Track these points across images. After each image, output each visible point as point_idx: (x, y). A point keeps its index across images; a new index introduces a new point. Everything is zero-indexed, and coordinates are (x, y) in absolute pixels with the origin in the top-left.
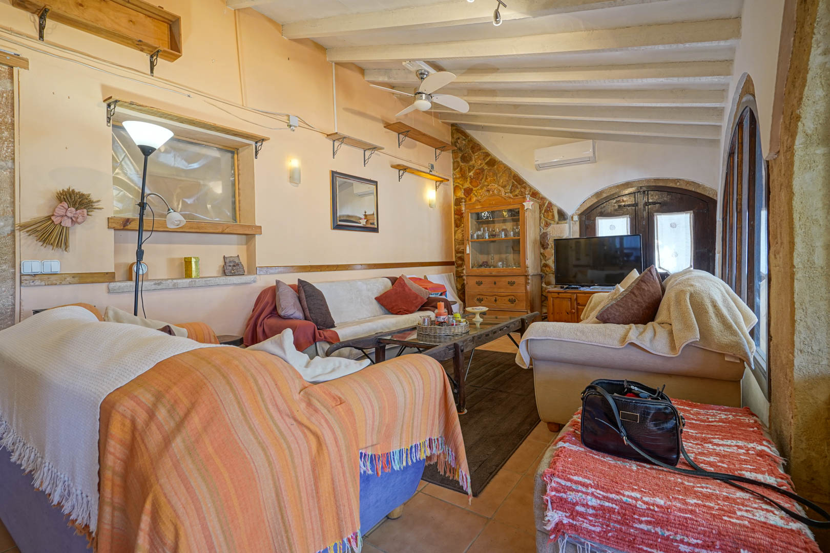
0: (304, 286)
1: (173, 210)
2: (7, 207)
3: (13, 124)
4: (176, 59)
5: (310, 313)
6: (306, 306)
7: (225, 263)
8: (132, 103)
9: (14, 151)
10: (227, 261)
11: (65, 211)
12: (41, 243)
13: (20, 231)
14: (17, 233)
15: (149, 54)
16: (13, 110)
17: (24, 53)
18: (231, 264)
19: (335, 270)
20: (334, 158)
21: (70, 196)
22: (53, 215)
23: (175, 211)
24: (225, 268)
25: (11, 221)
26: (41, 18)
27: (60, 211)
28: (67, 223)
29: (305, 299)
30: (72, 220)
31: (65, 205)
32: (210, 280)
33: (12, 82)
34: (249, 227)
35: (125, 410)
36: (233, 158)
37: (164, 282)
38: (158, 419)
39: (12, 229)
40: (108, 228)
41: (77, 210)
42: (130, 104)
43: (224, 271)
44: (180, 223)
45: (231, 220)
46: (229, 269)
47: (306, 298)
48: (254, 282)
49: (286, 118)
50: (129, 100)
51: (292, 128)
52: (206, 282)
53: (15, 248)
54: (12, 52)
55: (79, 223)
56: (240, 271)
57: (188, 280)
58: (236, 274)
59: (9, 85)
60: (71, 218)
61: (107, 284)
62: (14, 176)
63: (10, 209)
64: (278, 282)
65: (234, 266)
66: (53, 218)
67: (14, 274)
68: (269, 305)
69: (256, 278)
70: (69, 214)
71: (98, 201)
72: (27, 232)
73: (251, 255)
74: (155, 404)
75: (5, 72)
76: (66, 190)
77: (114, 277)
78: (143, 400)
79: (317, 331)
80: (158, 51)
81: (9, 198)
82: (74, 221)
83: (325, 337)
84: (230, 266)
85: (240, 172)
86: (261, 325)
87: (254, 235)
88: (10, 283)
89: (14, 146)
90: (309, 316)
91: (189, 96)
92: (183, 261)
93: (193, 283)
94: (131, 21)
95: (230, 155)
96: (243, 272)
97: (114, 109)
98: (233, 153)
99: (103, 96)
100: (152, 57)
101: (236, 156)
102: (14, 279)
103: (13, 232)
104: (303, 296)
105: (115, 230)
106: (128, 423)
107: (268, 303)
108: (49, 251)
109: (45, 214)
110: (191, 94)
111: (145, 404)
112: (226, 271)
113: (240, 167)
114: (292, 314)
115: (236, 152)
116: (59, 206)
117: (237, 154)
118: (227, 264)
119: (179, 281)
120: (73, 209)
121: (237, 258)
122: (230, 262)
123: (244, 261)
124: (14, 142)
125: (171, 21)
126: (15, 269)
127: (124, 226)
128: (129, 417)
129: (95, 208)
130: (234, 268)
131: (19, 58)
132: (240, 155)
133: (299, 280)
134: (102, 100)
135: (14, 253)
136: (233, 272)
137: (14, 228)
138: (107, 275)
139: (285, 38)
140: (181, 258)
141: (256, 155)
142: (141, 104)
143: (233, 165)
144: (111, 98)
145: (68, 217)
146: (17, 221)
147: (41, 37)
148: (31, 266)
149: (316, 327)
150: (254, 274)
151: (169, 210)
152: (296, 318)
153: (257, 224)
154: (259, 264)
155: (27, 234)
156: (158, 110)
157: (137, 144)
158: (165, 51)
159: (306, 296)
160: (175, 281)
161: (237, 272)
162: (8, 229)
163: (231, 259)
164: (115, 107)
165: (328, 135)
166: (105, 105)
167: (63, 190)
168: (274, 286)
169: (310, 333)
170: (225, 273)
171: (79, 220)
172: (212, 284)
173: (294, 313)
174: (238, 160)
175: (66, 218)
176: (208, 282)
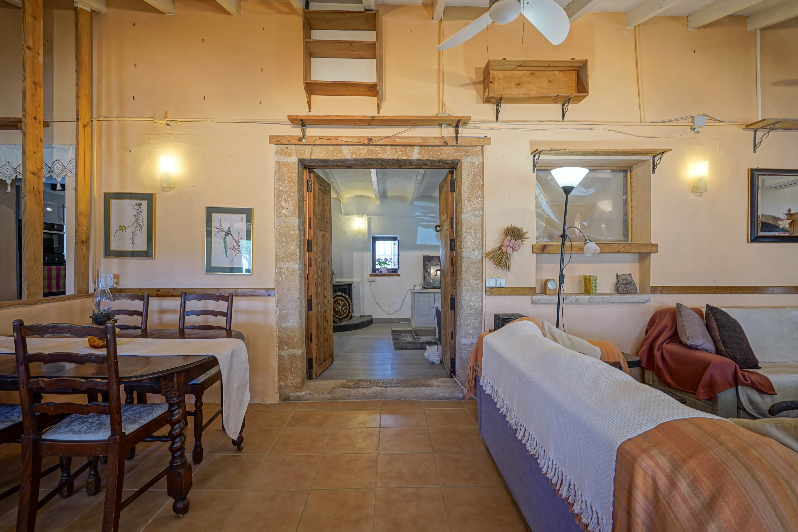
0: (716, 313)
1: (589, 240)
2: (480, 242)
3: (483, 185)
4: (582, 100)
5: (724, 346)
6: (718, 337)
7: (618, 281)
8: (551, 150)
9: (483, 203)
10: (620, 279)
11: (509, 242)
12: (495, 266)
13: (486, 257)
14: (484, 259)
15: (561, 103)
16: (483, 175)
17: (488, 134)
18: (624, 282)
19: (752, 293)
20: (754, 152)
21: (512, 231)
22: (502, 246)
23: (591, 241)
24: (618, 286)
25: (481, 251)
26: (497, 105)
27: (506, 243)
28: (510, 251)
29: (716, 329)
30: (513, 248)
31: (509, 237)
32: (606, 298)
33: (483, 157)
34: (644, 245)
35: (646, 467)
36: (626, 176)
37: (569, 297)
38: (680, 489)
39: (482, 256)
40: (533, 253)
41: (515, 240)
42: (550, 151)
43: (617, 289)
44: (595, 252)
45: (623, 238)
46: (622, 287)
47: (718, 328)
48: (648, 301)
49: (690, 120)
50: (549, 149)
51: (696, 130)
52: (603, 299)
53: (483, 269)
54: (483, 136)
55: (516, 251)
56: (633, 289)
57: (587, 297)
58: (629, 292)
59: (481, 159)
60: (512, 247)
61: (531, 296)
62: (483, 220)
63: (481, 243)
64: (679, 305)
65: (626, 284)
66: (502, 248)
67: (482, 286)
68: (668, 329)
69: (649, 297)
70: (511, 245)
71: (527, 232)
72: (490, 258)
73: (645, 274)
74: (673, 472)
75: (479, 151)
76: (510, 227)
77: (535, 291)
78: (661, 463)
79: (739, 372)
80: (570, 99)
81: (480, 236)
82: (513, 249)
83: (752, 382)
84: (622, 284)
85: (633, 189)
86: (659, 349)
87: (649, 254)
88: (480, 292)
89: (483, 200)
90: (724, 350)
91: (591, 129)
92: (583, 278)
93: (592, 299)
94: (549, 81)
95: (621, 175)
96: (636, 290)
97: (538, 158)
98: (625, 171)
99: (531, 148)
100: (563, 105)
101: (629, 173)
102: (482, 290)
103: (482, 258)
104: (714, 324)
105: (536, 254)
106: (649, 479)
107: (665, 327)
108: (500, 271)
109: (498, 245)
110: (593, 127)
111: (663, 467)
112: (619, 289)
113: (633, 185)
114: (701, 345)
115: (629, 170)
116: (506, 239)
117: (631, 172)
118: (620, 282)
119: (581, 297)
120: (513, 241)
121: (629, 276)
122: (623, 280)
123: (636, 279)
124: (483, 197)
125: (578, 67)
126: (483, 283)
127: (543, 251)
128: (650, 475)
129: (525, 238)
130: (627, 286)
131: (486, 139)
132: (633, 172)
133: (707, 305)
134: (530, 153)
135: (483, 272)
136: (625, 290)
137: (483, 255)
138: (531, 290)
139: (691, 29)
140: (581, 276)
141: (654, 170)
142: (557, 148)
143: (625, 185)
144: (537, 150)
145: (510, 247)
146: (484, 252)
147: (497, 118)
148: (491, 282)
149: (737, 365)
150: (648, 294)
151: (586, 241)
152: (706, 350)
153: (653, 242)
154: (653, 283)
155: (489, 260)
156: (569, 150)
157: (561, 186)
158: (575, 96)
159: (718, 325)
160: (577, 297)
161: (630, 290)
162: (480, 256)
163: (624, 277)
164: (539, 157)
165: (747, 126)
166: (532, 156)
167: (508, 227)
168: (674, 308)
169: (730, 372)
170: (618, 290)
171: (517, 249)
172: (608, 302)
173: (703, 344)
174: (631, 178)
175: (509, 247)
176: (604, 299)
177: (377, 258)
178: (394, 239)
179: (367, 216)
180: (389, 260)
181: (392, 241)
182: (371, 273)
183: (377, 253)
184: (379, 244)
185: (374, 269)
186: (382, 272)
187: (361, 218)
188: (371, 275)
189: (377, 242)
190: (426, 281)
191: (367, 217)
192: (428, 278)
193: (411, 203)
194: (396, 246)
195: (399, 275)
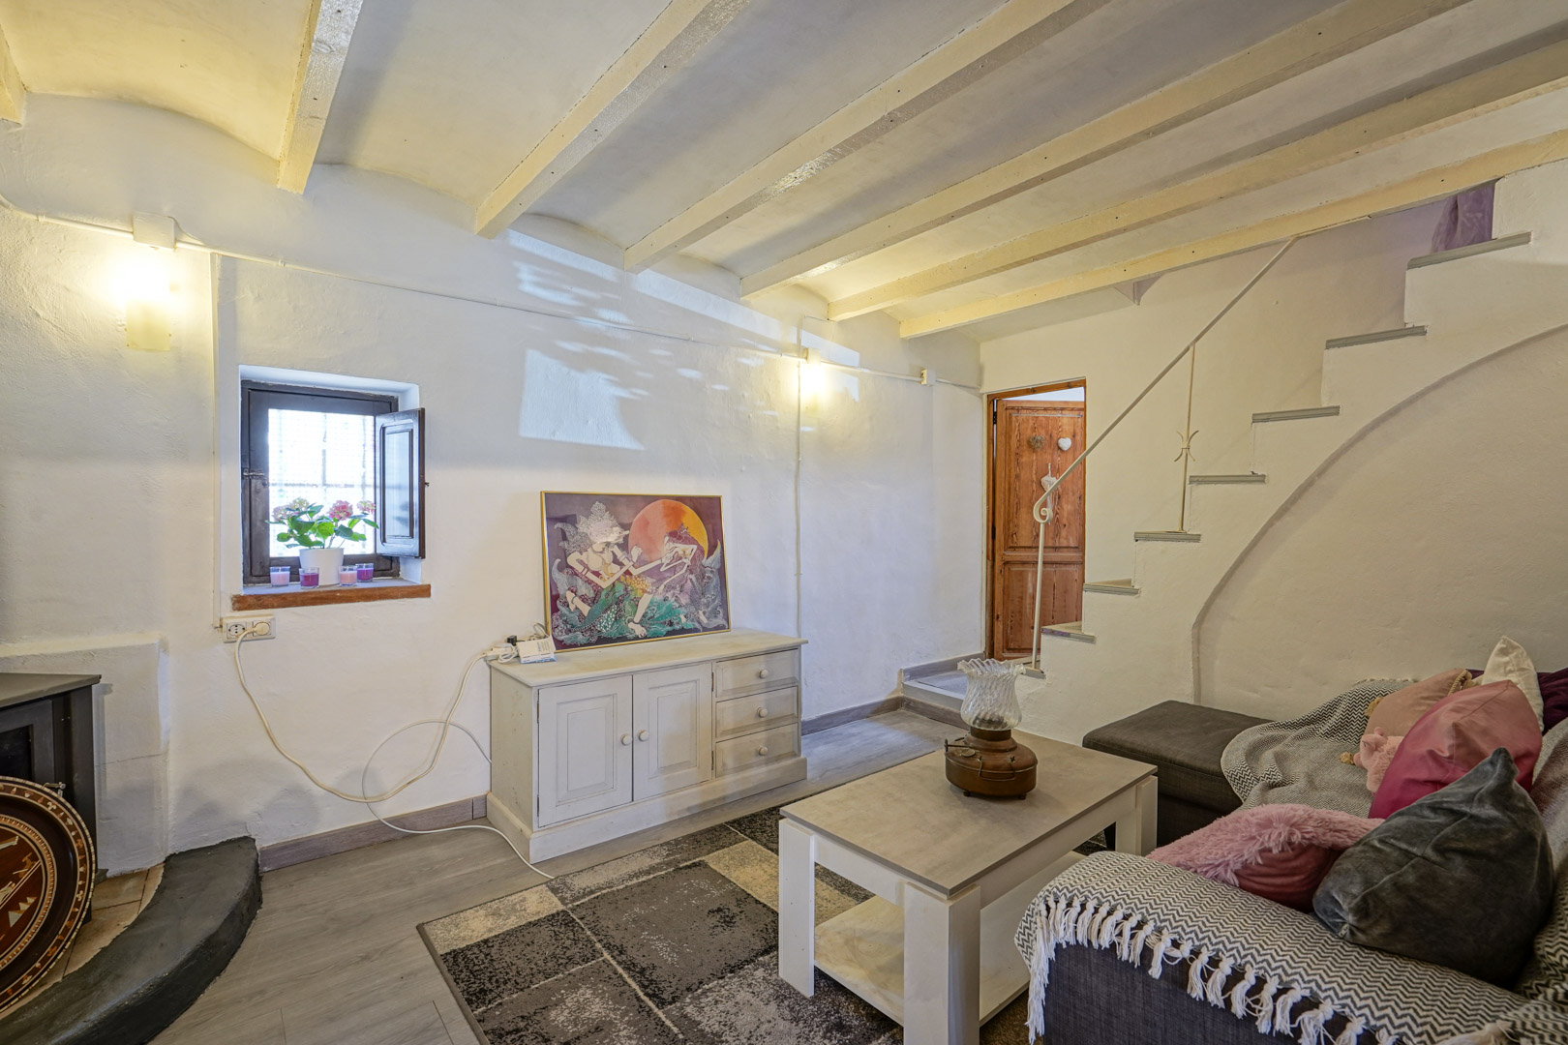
177: (278, 499)
178: (383, 405)
179: (207, 245)
180: (356, 512)
181: (365, 413)
182: (240, 590)
183: (274, 474)
184: (283, 426)
185: (257, 565)
186: (312, 579)
187: (165, 251)
188: (241, 603)
189: (274, 415)
190: (563, 609)
191: (208, 251)
192: (570, 596)
193: (491, 231)
194: (398, 446)
195: (424, 591)
